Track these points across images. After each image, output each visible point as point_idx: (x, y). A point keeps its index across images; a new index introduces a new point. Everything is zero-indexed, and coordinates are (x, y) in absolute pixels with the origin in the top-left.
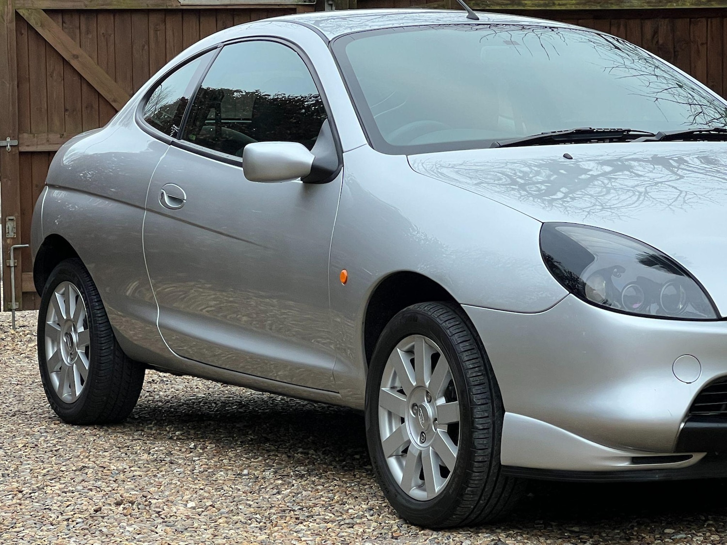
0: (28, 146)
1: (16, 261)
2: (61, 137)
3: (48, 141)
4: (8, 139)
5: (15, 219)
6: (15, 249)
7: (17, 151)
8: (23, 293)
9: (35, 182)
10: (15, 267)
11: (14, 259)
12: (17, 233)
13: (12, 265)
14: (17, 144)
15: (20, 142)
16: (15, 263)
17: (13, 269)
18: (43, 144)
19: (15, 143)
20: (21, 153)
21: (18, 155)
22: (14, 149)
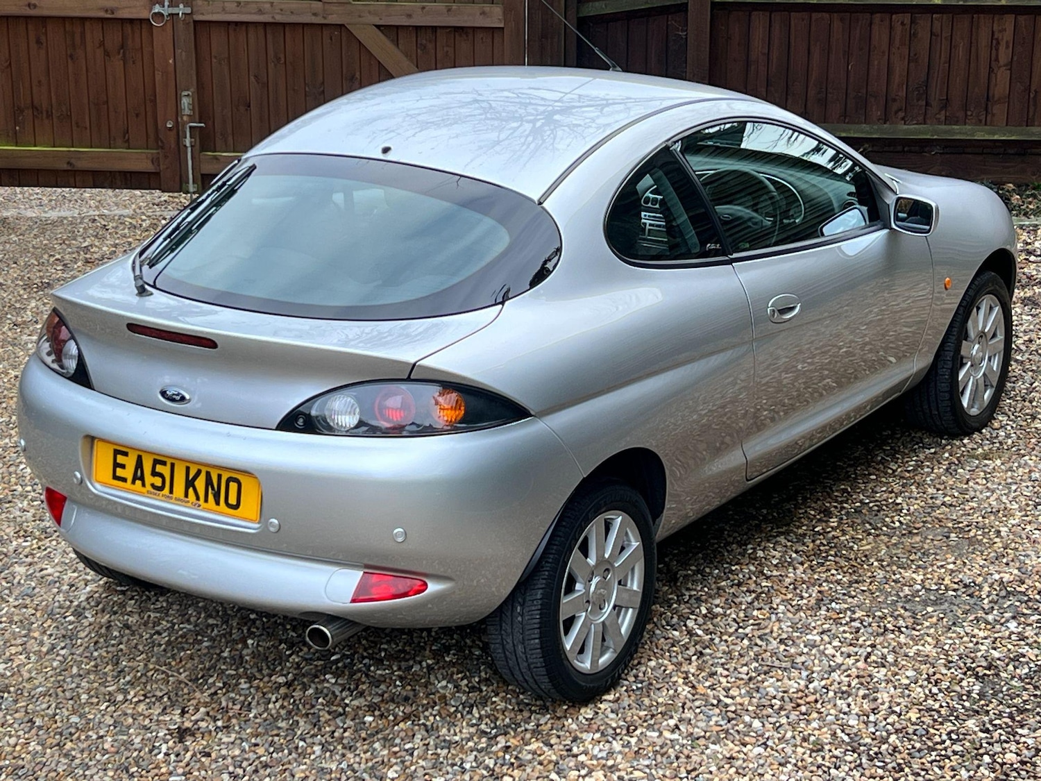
0: (203, 14)
1: (193, 140)
2: (238, 6)
3: (224, 10)
4: (181, 6)
5: (190, 93)
6: (190, 127)
7: (192, 21)
8: (202, 175)
9: (213, 54)
10: (192, 146)
11: (191, 137)
12: (193, 109)
13: (188, 144)
14: (189, 12)
15: (194, 10)
16: (191, 142)
17: (189, 149)
18: (218, 13)
19: (188, 10)
20: (195, 22)
21: (192, 24)
22: (187, 16)
